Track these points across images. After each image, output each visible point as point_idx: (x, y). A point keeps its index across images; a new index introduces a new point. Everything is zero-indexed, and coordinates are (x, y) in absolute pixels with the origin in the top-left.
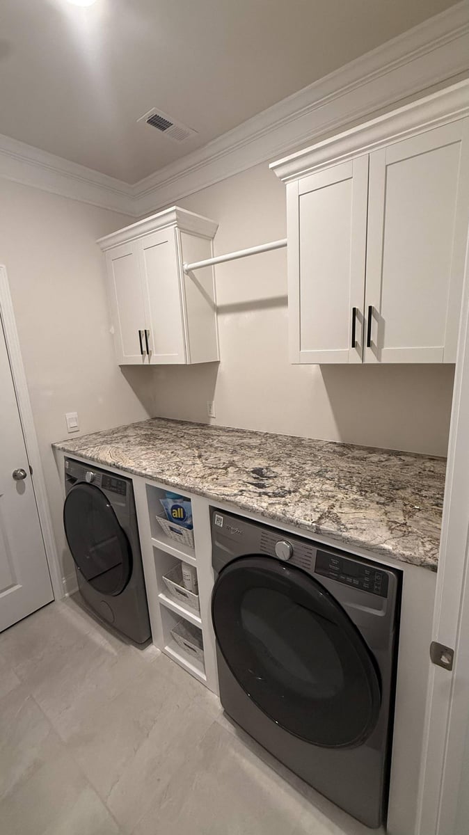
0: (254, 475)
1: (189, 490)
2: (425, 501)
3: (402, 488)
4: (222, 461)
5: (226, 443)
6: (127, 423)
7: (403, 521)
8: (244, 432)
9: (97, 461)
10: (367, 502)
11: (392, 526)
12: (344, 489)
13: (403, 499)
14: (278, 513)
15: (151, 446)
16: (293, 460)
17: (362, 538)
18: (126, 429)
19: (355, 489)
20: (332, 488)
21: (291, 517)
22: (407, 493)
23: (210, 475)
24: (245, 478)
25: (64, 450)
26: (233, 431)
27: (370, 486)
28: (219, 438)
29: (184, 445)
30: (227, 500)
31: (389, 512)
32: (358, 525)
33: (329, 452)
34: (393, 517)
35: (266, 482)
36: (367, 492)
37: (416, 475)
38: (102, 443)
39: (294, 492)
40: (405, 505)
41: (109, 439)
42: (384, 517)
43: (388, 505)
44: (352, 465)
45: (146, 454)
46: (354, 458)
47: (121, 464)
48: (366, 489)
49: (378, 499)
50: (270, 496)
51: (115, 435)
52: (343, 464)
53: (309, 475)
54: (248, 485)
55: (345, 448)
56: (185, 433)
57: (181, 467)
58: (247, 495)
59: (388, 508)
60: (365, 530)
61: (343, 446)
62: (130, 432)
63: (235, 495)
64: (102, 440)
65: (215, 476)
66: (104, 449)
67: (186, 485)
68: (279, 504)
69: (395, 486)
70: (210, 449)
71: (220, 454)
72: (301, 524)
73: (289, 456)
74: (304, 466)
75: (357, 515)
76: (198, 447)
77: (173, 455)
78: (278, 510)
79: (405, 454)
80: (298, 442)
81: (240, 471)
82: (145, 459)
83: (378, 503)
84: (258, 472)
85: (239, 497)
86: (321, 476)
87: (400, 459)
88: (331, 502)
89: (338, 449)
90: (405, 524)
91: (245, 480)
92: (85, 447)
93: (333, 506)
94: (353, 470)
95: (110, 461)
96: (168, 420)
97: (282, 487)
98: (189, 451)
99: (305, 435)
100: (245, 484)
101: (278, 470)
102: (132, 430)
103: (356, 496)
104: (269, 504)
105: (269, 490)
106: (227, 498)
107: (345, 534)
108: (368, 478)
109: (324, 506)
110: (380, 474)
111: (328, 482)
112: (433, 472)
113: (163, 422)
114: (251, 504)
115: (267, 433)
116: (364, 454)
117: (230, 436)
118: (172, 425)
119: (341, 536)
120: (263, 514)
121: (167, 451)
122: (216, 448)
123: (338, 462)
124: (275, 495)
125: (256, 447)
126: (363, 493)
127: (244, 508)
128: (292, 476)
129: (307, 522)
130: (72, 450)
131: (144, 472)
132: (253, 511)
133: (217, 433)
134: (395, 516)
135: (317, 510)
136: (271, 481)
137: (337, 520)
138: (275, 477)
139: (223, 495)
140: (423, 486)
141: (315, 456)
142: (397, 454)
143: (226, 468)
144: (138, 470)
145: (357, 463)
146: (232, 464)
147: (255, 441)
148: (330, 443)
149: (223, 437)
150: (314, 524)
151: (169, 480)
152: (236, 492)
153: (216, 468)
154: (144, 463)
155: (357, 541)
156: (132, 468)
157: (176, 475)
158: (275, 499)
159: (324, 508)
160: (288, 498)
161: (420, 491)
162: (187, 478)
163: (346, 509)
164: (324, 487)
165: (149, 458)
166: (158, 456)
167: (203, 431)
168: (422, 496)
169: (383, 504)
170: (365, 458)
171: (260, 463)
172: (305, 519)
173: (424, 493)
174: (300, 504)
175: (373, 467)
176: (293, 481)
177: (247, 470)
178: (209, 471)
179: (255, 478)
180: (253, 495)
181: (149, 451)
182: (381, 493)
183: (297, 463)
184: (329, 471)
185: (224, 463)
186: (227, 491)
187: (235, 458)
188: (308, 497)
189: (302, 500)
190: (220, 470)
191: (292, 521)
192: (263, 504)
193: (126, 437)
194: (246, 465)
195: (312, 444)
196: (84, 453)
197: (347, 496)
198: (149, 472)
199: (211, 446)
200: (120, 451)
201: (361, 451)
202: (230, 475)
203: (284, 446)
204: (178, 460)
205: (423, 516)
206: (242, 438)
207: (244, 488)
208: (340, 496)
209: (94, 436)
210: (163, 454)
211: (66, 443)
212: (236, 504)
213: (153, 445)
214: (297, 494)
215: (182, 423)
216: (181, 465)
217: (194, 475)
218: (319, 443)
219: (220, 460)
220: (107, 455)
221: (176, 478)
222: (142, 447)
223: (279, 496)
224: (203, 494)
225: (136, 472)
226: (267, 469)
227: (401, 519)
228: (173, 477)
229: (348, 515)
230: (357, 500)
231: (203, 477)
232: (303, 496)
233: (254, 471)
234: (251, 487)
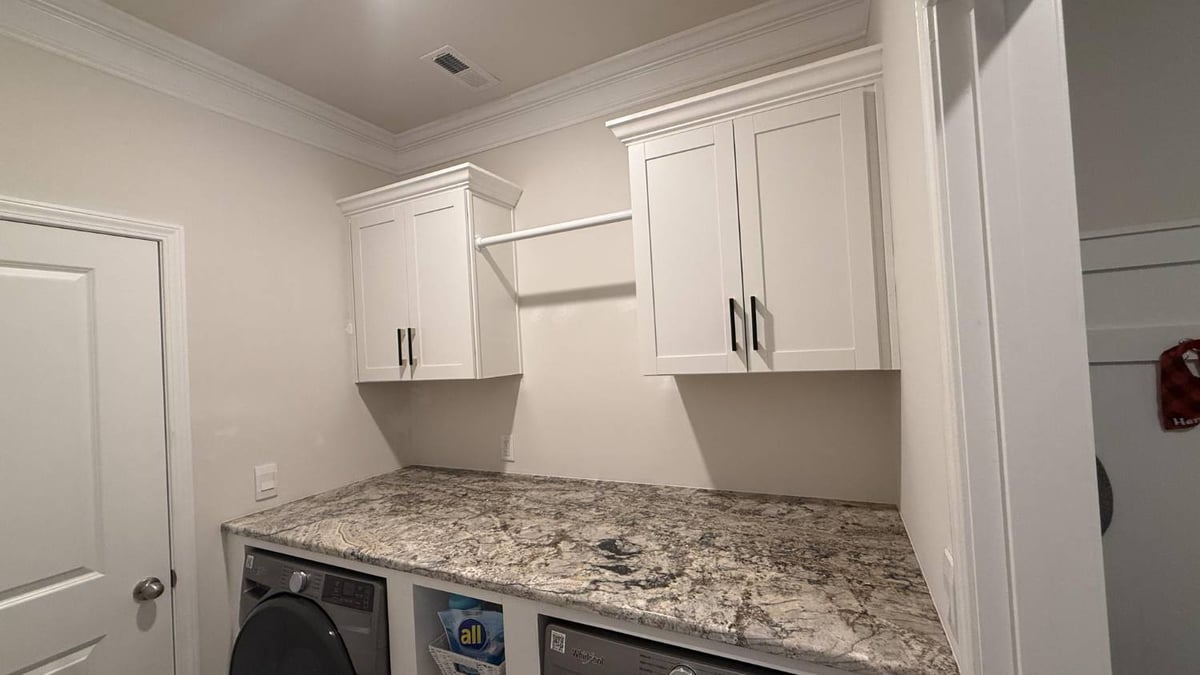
0: (606, 553)
1: (504, 589)
2: (874, 572)
3: (832, 554)
4: (545, 533)
5: (540, 502)
6: (362, 478)
7: (860, 610)
8: (563, 481)
9: (318, 550)
10: (792, 583)
11: (848, 619)
12: (751, 562)
13: (842, 571)
14: (668, 617)
15: (414, 516)
16: (656, 522)
17: (816, 646)
18: (362, 487)
19: (766, 561)
20: (733, 564)
21: (691, 620)
22: (842, 561)
23: (533, 558)
24: (591, 558)
26: (545, 481)
27: (786, 555)
28: (527, 494)
29: (472, 510)
30: (574, 602)
31: (834, 595)
32: (801, 624)
34: (843, 603)
35: (632, 562)
36: (786, 565)
38: (324, 515)
39: (679, 575)
40: (849, 581)
41: (334, 508)
42: (830, 604)
43: (826, 584)
44: (745, 524)
45: (410, 529)
46: (743, 512)
47: (366, 551)
48: (784, 560)
49: (806, 574)
50: (644, 587)
51: (344, 500)
52: (733, 524)
53: (691, 545)
54: (602, 570)
55: (722, 498)
56: (468, 489)
57: (478, 548)
58: (607, 588)
59: (829, 589)
60: (813, 630)
62: (370, 492)
63: (586, 590)
65: (541, 560)
66: (328, 526)
67: (496, 580)
68: (663, 598)
69: (821, 551)
70: (518, 513)
71: (537, 521)
72: (711, 631)
73: (648, 516)
74: (675, 530)
75: (790, 606)
76: (497, 512)
77: (456, 528)
78: (665, 610)
79: (810, 500)
80: (652, 494)
81: (579, 547)
82: (410, 539)
83: (810, 582)
84: (608, 545)
85: (594, 594)
86: (708, 545)
87: (807, 509)
88: (743, 587)
89: (716, 500)
90: (865, 613)
91: (593, 561)
92: (290, 526)
93: (748, 595)
94: (751, 532)
95: (344, 547)
96: (433, 469)
97: (658, 569)
98: (484, 519)
99: (659, 481)
100: (595, 568)
101: (639, 539)
102: (373, 489)
103: (774, 574)
104: (649, 601)
105: (638, 576)
106: (575, 597)
107: (787, 642)
108: (778, 541)
109: (735, 596)
110: (790, 534)
111: (722, 553)
112: (859, 525)
113: (425, 473)
114: (618, 605)
115: (599, 482)
116: (754, 504)
117: (544, 490)
118: (442, 477)
119: (781, 645)
120: (641, 620)
121: (445, 522)
122: (528, 511)
123: (723, 520)
124: (652, 584)
125: (590, 505)
126: (782, 567)
127: (608, 613)
128: (665, 548)
129: (720, 627)
131: (412, 563)
132: (625, 617)
133: (520, 486)
134: (846, 602)
135: (727, 603)
136: (635, 560)
137: (765, 619)
138: (640, 552)
139: (567, 592)
140: (858, 548)
141: (686, 513)
142: (800, 501)
143: (555, 544)
144: (402, 561)
146: (563, 536)
147: (586, 496)
148: (699, 490)
149: (533, 493)
150: (732, 630)
151: (464, 573)
152: (586, 584)
153: (539, 545)
154: (410, 547)
156: (389, 558)
157: (473, 564)
158: (654, 591)
159: (736, 599)
160: (674, 587)
161: (858, 555)
162: (494, 567)
163: (770, 598)
164: (720, 562)
165: (416, 538)
166: (432, 532)
167: (497, 484)
168: (863, 564)
169: (818, 582)
170: (758, 511)
171: (606, 531)
172: (715, 621)
173: (863, 558)
176: (670, 557)
177: (591, 544)
178: (529, 552)
179: (608, 557)
180: (617, 587)
181: (413, 524)
183: (664, 526)
184: (717, 536)
185: (549, 536)
186: (570, 584)
187: (565, 526)
188: (704, 582)
189: (697, 587)
190: (547, 549)
191: (695, 629)
192: (636, 602)
193: (364, 501)
194: (586, 535)
195: (674, 494)
196: (290, 536)
197: (761, 574)
198: (422, 562)
199: (518, 508)
200: (360, 528)
201: (748, 502)
202: (567, 556)
203: (634, 501)
204: (469, 536)
205: (882, 596)
206: (563, 492)
207: (597, 577)
208: (751, 576)
209: (305, 504)
210: (441, 527)
211: (252, 520)
212: (591, 606)
213: (417, 513)
214: (685, 578)
215: (459, 473)
216: (477, 545)
217: (504, 560)
218: (683, 492)
219: (540, 531)
220: (335, 538)
221: (474, 569)
222: (400, 518)
223: (658, 586)
224: (529, 595)
225: (396, 564)
226: (621, 540)
227: (855, 605)
228: (468, 569)
229: (776, 606)
230: (777, 579)
231: (521, 563)
232: (696, 582)
233: (604, 546)
234: (608, 574)
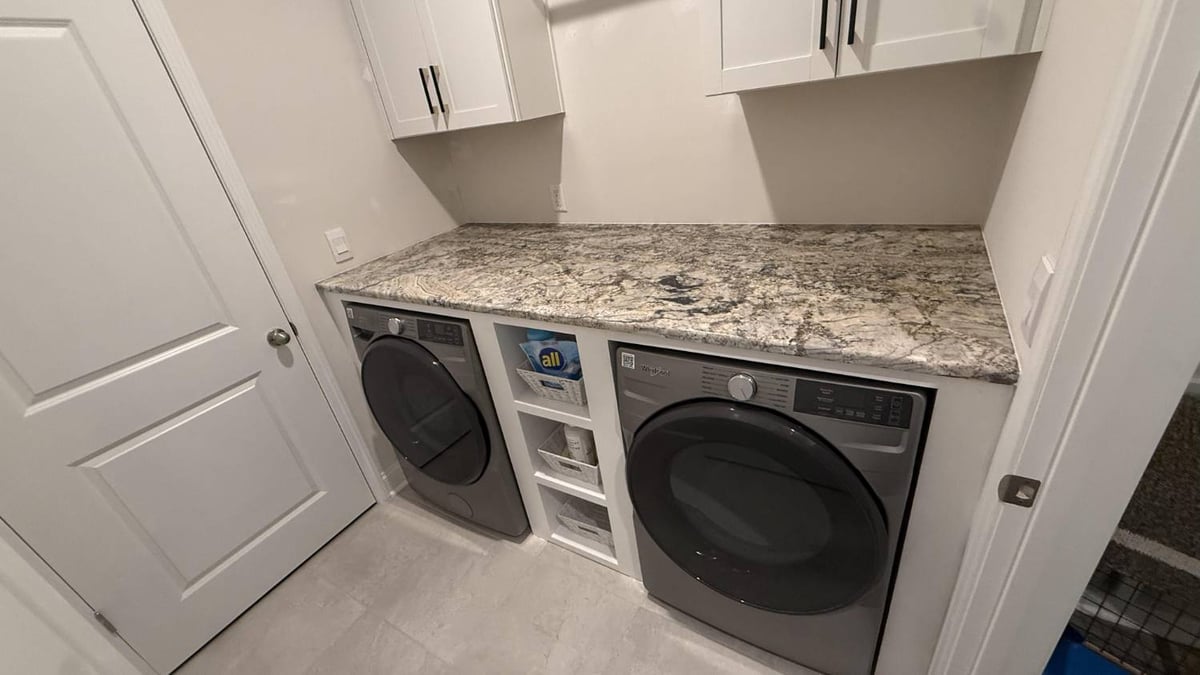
0: (668, 287)
1: (575, 322)
2: (943, 288)
3: (900, 276)
4: (606, 274)
5: (598, 248)
6: (424, 238)
7: (924, 321)
8: (617, 227)
9: (404, 299)
10: (856, 302)
11: (911, 330)
12: (814, 288)
13: (909, 290)
14: (731, 336)
15: (480, 267)
16: (715, 257)
17: (875, 352)
18: (425, 247)
19: (829, 286)
20: (795, 290)
21: (753, 338)
22: (911, 280)
23: (598, 296)
24: (654, 293)
25: (340, 291)
26: (600, 228)
27: (852, 279)
28: (585, 241)
29: (534, 259)
30: (641, 329)
31: (898, 311)
32: (861, 335)
33: (764, 239)
34: (907, 316)
35: (691, 294)
36: (850, 287)
37: (910, 254)
38: (399, 272)
39: (740, 302)
40: (916, 298)
41: (407, 265)
42: (893, 318)
43: (891, 302)
44: (808, 254)
45: (479, 278)
46: (805, 243)
47: (446, 298)
48: (847, 284)
49: (871, 295)
50: (706, 314)
51: (414, 258)
52: (795, 254)
53: (752, 276)
54: (665, 302)
55: (785, 231)
56: (526, 241)
57: (546, 290)
58: (670, 316)
59: (892, 307)
60: (873, 340)
61: (781, 228)
62: (435, 250)
63: (651, 319)
64: (397, 267)
65: (606, 297)
66: (407, 280)
67: (567, 315)
68: (726, 322)
69: (888, 274)
70: (578, 259)
71: (597, 264)
72: (771, 346)
73: (707, 253)
74: (736, 264)
75: (851, 322)
76: (558, 259)
77: (522, 275)
78: (728, 331)
79: (881, 227)
80: (712, 232)
81: (640, 284)
82: (482, 287)
83: (874, 301)
84: (669, 281)
85: (660, 321)
86: (769, 275)
87: (876, 236)
88: (805, 309)
89: (778, 234)
90: (929, 324)
91: (655, 294)
92: (373, 282)
93: (809, 315)
94: (814, 261)
95: (425, 296)
96: (489, 225)
97: (719, 298)
98: (546, 266)
99: (719, 221)
100: (658, 301)
101: (699, 274)
102: (436, 247)
103: (837, 296)
104: (712, 324)
105: (699, 305)
106: (641, 325)
107: (846, 350)
108: (842, 268)
109: (796, 316)
110: (858, 260)
111: (784, 281)
112: (933, 247)
113: (482, 229)
114: (683, 329)
115: (656, 225)
116: (819, 236)
117: (600, 237)
118: (499, 232)
119: (840, 353)
120: (705, 340)
121: (511, 271)
122: (588, 256)
123: (785, 252)
124: (714, 311)
125: (648, 247)
126: (846, 290)
127: (671, 335)
129: (781, 342)
130: (353, 288)
131: (489, 305)
132: (690, 338)
133: (576, 235)
134: (909, 316)
135: (787, 322)
136: (697, 292)
137: (826, 333)
139: (633, 321)
140: (929, 268)
141: (747, 248)
142: (870, 229)
143: (617, 283)
144: (479, 304)
145: (815, 250)
146: (624, 275)
147: (643, 239)
148: (760, 226)
149: (590, 240)
150: (794, 343)
151: (537, 311)
152: (651, 314)
153: (602, 285)
154: (484, 293)
155: (868, 358)
156: (468, 303)
157: (543, 303)
158: (717, 316)
159: (797, 318)
160: (736, 312)
161: (928, 275)
162: (563, 305)
163: (831, 316)
164: (782, 289)
165: (487, 285)
166: (501, 280)
167: (554, 234)
168: (933, 282)
169: (883, 301)
170: (824, 241)
171: (666, 269)
172: (776, 337)
173: (933, 277)
174: (759, 318)
175: (841, 252)
176: (731, 288)
177: (652, 281)
178: (593, 291)
179: (670, 291)
180: (680, 315)
181: (482, 274)
182: (872, 286)
183: (723, 261)
184: (779, 266)
185: (611, 276)
186: (636, 315)
187: (626, 267)
188: (765, 306)
189: (759, 311)
190: (611, 287)
191: (756, 344)
192: (702, 326)
193: (432, 258)
194: (646, 274)
195: (734, 231)
196: (376, 289)
197: (823, 297)
198: (497, 303)
199: (577, 254)
200: (435, 280)
201: (813, 233)
202: (629, 292)
203: (692, 239)
204: (535, 281)
205: (949, 309)
206: (620, 237)
207: (661, 308)
208: (813, 299)
209: (380, 264)
210: (507, 276)
211: (339, 280)
212: (659, 332)
213: (483, 264)
214: (747, 304)
215: (513, 227)
216: (544, 288)
217: (572, 299)
218: (742, 229)
219: (602, 273)
220: (418, 288)
221: (545, 307)
222: (468, 270)
223: (721, 312)
224: (599, 325)
225: (475, 307)
226: (681, 276)
227: (919, 317)
228: (540, 307)
229: (839, 323)
230: (840, 300)
231: (587, 300)
232: (757, 307)
233: (666, 281)
234: (671, 305)
